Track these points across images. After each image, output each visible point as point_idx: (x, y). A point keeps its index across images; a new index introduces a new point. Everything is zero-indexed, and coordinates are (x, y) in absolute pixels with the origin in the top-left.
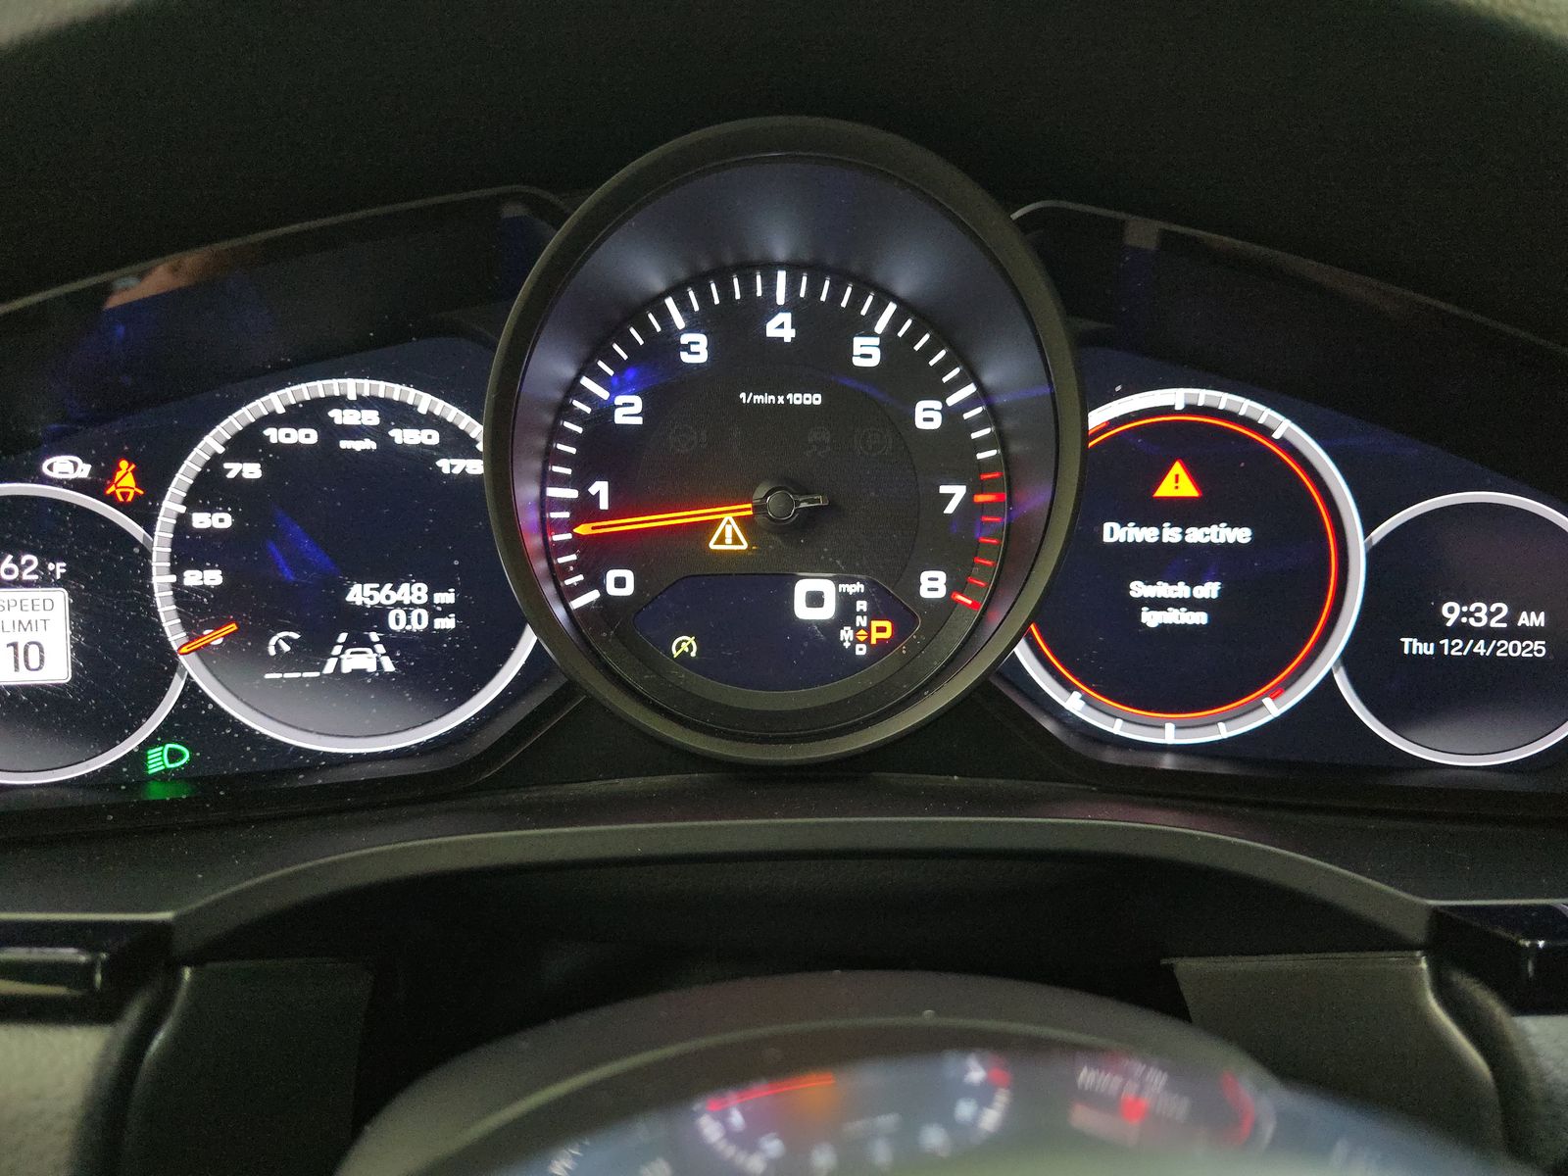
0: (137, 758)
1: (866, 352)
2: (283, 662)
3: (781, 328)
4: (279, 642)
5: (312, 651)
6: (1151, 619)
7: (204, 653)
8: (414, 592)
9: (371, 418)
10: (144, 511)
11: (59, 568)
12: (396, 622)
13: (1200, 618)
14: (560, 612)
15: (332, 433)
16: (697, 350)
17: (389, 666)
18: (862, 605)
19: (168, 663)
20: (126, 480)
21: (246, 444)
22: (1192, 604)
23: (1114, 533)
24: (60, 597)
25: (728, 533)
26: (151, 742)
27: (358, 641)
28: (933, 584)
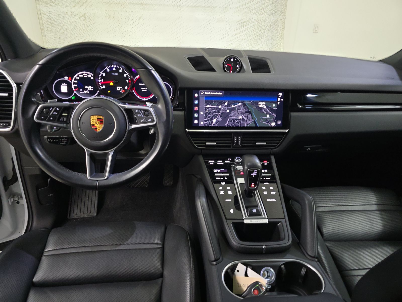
0: (72, 97)
1: (121, 71)
2: (81, 92)
3: (114, 69)
4: (81, 90)
5: (83, 91)
6: (143, 91)
7: (76, 91)
8: (90, 87)
9: (86, 75)
10: (71, 81)
11: (66, 84)
12: (89, 89)
13: (146, 91)
14: (100, 89)
15: (84, 76)
16: (108, 70)
17: (88, 92)
18: (122, 89)
19: (73, 91)
20: (70, 78)
21: (78, 76)
22: (145, 90)
23: (140, 84)
24: (66, 86)
25: (112, 84)
26: (73, 96)
27: (86, 90)
28: (126, 88)
